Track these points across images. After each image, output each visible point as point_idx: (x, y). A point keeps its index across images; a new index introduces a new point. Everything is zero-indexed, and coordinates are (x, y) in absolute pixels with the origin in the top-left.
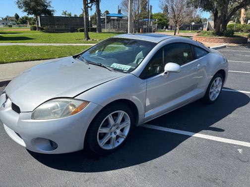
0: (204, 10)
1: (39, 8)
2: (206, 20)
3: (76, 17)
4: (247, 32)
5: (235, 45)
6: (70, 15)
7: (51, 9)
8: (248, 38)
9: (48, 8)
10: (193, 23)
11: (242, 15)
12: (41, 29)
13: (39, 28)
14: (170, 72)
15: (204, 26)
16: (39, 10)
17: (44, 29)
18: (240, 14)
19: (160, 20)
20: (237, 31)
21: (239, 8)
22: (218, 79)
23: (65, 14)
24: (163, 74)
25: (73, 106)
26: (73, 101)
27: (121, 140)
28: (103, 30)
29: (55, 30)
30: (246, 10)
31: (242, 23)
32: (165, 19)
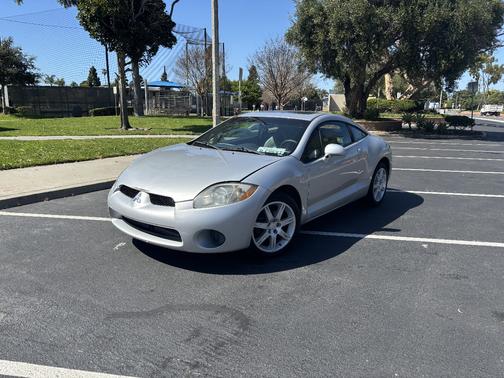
0: (329, 77)
1: (10, 70)
2: (324, 92)
3: (74, 87)
4: (398, 113)
5: (383, 133)
6: (62, 82)
7: (34, 72)
8: (401, 123)
9: (28, 71)
10: (306, 99)
11: (387, 85)
12: (11, 111)
13: (6, 108)
14: (332, 155)
15: (324, 104)
16: (9, 74)
17: (16, 112)
18: (383, 82)
19: (246, 93)
20: (383, 110)
21: (381, 73)
22: (382, 170)
23: (52, 81)
24: (324, 158)
25: (240, 190)
26: (240, 186)
27: (285, 243)
28: (146, 112)
29: (41, 112)
30: (392, 76)
31: (388, 97)
32: (255, 92)
